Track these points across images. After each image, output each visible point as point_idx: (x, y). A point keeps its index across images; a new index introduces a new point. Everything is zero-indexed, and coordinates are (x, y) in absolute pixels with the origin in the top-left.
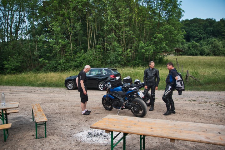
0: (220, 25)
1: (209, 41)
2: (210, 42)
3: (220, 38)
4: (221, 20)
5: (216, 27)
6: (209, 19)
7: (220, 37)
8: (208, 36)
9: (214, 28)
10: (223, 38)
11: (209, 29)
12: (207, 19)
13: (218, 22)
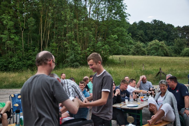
0: (134, 28)
3: (135, 40)
4: (133, 23)
5: (131, 29)
9: (129, 30)
10: (137, 39)
13: (133, 25)
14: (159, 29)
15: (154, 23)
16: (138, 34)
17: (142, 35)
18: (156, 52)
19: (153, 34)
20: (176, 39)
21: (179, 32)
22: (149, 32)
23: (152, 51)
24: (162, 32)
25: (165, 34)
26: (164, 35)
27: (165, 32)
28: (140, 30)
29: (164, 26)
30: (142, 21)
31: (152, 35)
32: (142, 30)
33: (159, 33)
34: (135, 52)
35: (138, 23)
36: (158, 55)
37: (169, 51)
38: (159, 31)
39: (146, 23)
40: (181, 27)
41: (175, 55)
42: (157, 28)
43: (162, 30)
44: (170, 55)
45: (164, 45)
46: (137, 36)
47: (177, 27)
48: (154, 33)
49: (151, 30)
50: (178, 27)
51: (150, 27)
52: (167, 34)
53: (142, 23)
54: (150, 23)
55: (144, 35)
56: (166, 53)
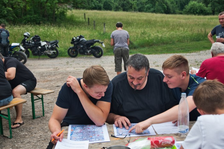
18: (152, 7)
23: (148, 5)
34: (120, 6)
36: (154, 12)
37: (173, 6)
41: (180, 12)
44: (172, 12)
56: (168, 8)
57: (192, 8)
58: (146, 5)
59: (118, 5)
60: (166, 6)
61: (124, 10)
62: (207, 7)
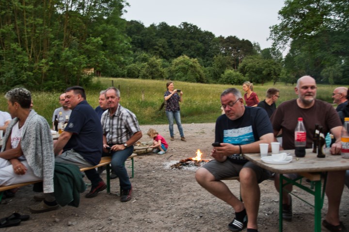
0: (151, 33)
1: (136, 56)
2: (139, 58)
3: (151, 54)
4: (151, 26)
5: (146, 36)
6: (135, 21)
7: (152, 52)
8: (135, 48)
9: (142, 37)
10: (155, 53)
11: (136, 37)
12: (132, 22)
13: (148, 28)
14: (191, 38)
15: (184, 28)
16: (156, 45)
17: (163, 47)
18: (184, 76)
19: (181, 46)
20: (217, 56)
21: (222, 45)
22: (175, 41)
23: (179, 74)
24: (196, 43)
25: (201, 48)
26: (198, 49)
27: (200, 45)
28: (161, 38)
29: (199, 34)
30: (165, 24)
31: (181, 48)
32: (164, 38)
33: (192, 44)
34: (148, 74)
35: (158, 26)
36: (186, 80)
37: (206, 75)
38: (191, 41)
39: (171, 26)
40: (225, 38)
41: (214, 81)
42: (189, 36)
43: (197, 41)
44: (205, 81)
45: (198, 65)
46: (156, 47)
47: (219, 38)
48: (183, 45)
49: (179, 39)
50: (221, 37)
51: (178, 35)
52: (203, 48)
53: (164, 26)
54: (177, 27)
55: (167, 47)
56: (200, 77)
57: (229, 77)
58: (176, 73)
59: (145, 73)
60: (198, 75)
61: (153, 78)
62: (244, 76)
